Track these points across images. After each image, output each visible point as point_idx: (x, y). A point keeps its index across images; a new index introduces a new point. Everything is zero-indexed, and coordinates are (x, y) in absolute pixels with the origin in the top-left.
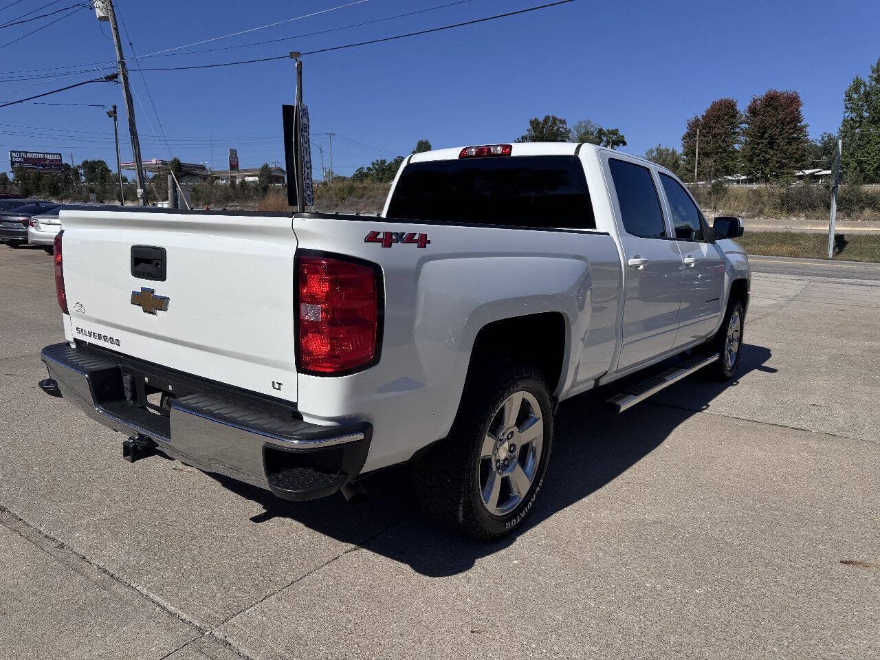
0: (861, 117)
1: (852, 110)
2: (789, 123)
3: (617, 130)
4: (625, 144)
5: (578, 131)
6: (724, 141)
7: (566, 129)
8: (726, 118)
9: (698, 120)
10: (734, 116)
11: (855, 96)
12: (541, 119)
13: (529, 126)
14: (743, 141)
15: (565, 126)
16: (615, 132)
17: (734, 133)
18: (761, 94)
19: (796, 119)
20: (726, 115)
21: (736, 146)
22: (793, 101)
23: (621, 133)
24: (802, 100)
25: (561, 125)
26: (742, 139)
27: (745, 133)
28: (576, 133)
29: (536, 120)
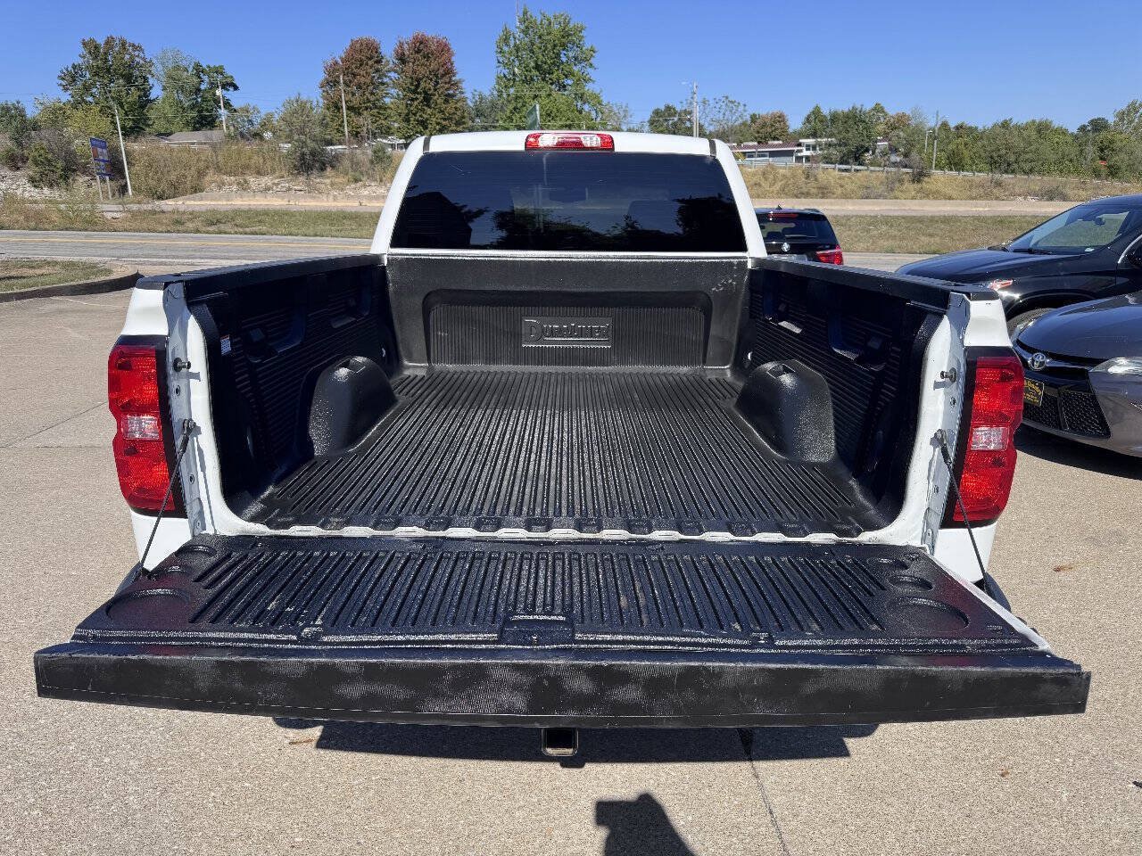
0: (514, 74)
1: (505, 65)
2: (443, 76)
3: (221, 67)
4: (236, 88)
5: (163, 64)
6: (372, 94)
7: (144, 59)
8: (370, 63)
9: (336, 63)
10: (379, 62)
11: (506, 49)
12: (101, 41)
13: (82, 50)
14: (395, 94)
15: (141, 54)
16: (219, 71)
17: (383, 84)
18: (408, 37)
19: (449, 72)
20: (370, 59)
21: (387, 100)
22: (444, 48)
23: (229, 71)
24: (454, 48)
25: (137, 53)
26: (393, 91)
27: (395, 85)
28: (160, 67)
29: (92, 41)
